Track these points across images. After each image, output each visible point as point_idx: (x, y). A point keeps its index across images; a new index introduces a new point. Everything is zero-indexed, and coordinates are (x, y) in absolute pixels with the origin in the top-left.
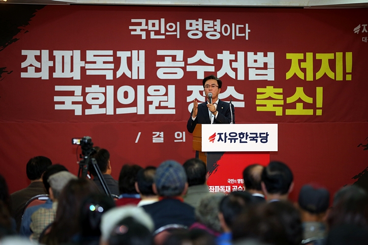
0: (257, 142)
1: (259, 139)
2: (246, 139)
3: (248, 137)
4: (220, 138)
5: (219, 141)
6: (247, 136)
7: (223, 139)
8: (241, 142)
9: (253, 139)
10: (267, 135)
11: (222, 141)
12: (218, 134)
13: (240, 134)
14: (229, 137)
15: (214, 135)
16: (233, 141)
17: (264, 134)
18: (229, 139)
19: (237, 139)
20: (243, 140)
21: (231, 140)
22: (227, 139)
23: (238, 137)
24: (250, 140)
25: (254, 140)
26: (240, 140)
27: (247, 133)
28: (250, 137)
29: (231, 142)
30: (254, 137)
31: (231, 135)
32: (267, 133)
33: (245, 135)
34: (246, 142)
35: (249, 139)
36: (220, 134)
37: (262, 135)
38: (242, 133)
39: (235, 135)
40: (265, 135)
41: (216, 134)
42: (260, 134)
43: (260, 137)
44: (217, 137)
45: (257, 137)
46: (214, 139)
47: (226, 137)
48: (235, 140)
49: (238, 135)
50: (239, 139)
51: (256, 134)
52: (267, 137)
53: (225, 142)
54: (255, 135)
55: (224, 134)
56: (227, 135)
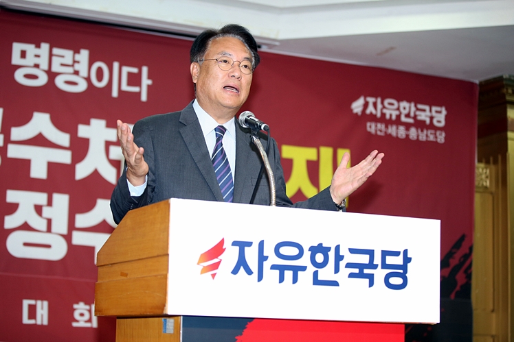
0: (371, 284)
1: (380, 274)
2: (337, 270)
3: (342, 264)
4: (242, 263)
5: (235, 271)
6: (339, 258)
7: (254, 266)
8: (317, 281)
9: (361, 272)
10: (407, 260)
11: (249, 272)
12: (235, 243)
13: (314, 250)
14: (273, 259)
15: (218, 250)
16: (289, 274)
17: (396, 254)
18: (274, 267)
19: (304, 268)
20: (326, 273)
21: (281, 269)
22: (267, 265)
23: (305, 260)
24: (352, 275)
25: (361, 275)
26: (316, 274)
27: (338, 248)
28: (349, 265)
29: (281, 279)
30: (361, 267)
31: (284, 250)
32: (406, 252)
33: (332, 254)
34: (335, 284)
35: (344, 271)
36: (242, 245)
37: (390, 260)
38: (319, 249)
39: (295, 251)
40: (399, 260)
41: (227, 245)
42: (385, 254)
43: (385, 266)
44: (230, 257)
45: (372, 265)
46: (216, 266)
47: (262, 258)
48: (296, 270)
49: (307, 254)
50: (311, 269)
51: (371, 253)
52: (404, 267)
53: (260, 278)
54: (364, 259)
55: (255, 247)
56: (269, 251)
